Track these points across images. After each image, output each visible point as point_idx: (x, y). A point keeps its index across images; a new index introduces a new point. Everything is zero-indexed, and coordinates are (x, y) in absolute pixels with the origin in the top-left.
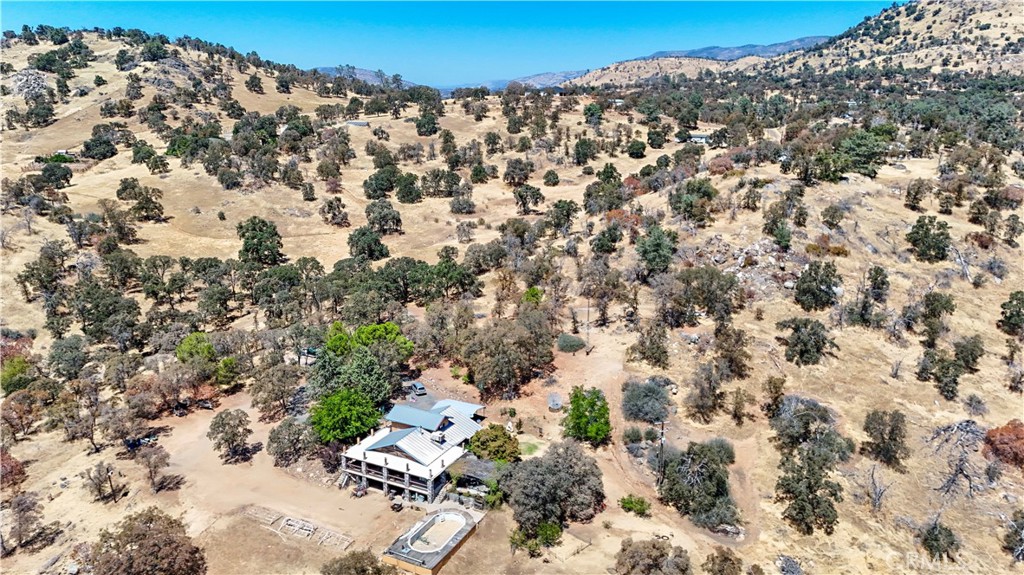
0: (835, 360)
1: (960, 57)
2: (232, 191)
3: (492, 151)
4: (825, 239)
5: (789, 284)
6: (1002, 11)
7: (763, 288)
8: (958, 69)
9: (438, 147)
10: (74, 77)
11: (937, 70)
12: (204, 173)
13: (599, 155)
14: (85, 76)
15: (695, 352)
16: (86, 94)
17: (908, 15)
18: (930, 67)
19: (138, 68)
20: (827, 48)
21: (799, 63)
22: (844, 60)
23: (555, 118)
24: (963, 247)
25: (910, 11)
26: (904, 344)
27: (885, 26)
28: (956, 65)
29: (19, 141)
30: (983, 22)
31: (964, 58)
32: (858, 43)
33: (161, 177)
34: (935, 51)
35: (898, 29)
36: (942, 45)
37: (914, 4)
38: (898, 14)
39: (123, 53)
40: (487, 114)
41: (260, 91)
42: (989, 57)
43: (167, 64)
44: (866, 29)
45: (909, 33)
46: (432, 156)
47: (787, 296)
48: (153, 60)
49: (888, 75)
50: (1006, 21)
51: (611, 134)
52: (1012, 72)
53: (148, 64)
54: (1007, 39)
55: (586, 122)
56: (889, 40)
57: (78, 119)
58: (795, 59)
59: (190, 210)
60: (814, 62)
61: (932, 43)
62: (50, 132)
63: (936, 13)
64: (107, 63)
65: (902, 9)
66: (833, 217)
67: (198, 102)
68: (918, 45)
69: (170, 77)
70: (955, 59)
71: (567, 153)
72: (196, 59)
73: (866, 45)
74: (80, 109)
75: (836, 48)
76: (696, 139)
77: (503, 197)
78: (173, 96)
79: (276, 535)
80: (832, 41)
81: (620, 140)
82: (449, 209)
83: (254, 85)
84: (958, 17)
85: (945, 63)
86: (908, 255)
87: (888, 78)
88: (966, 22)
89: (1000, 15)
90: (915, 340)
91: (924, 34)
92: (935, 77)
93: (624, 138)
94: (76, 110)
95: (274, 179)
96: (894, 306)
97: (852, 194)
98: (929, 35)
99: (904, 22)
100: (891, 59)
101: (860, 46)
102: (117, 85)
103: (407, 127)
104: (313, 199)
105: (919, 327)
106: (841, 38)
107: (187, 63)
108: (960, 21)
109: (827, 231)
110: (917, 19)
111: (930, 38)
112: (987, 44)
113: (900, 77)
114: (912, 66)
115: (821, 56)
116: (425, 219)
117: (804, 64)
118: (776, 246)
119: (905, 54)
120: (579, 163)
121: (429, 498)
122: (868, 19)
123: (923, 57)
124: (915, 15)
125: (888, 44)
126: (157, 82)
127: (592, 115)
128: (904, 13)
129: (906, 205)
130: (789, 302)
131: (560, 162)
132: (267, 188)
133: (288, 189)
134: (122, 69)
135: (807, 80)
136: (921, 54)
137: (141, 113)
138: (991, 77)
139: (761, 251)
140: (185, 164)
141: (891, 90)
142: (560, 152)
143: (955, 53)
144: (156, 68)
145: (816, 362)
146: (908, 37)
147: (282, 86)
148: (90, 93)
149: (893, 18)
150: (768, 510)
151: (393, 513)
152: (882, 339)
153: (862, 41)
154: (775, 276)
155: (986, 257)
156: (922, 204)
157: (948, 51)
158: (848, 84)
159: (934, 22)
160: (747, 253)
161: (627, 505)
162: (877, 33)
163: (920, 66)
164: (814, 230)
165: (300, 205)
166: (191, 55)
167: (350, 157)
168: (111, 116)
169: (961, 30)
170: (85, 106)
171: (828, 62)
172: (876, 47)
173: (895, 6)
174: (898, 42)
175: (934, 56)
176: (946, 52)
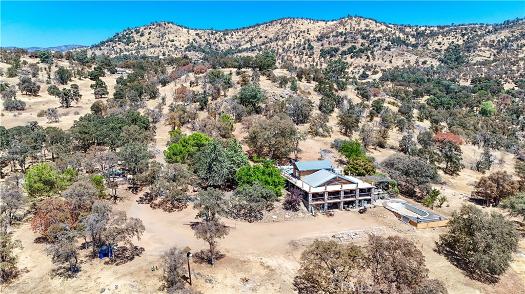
1: (169, 53)
11: (162, 57)
13: (72, 79)
17: (137, 34)
18: (159, 56)
20: (103, 46)
22: (113, 52)
25: (137, 32)
27: (127, 38)
28: (169, 55)
30: (171, 39)
31: (171, 53)
32: (117, 44)
34: (157, 50)
35: (134, 39)
36: (158, 47)
37: (138, 29)
38: (132, 32)
42: (180, 53)
44: (119, 38)
45: (140, 42)
49: (143, 58)
50: (180, 38)
54: (183, 46)
55: (42, 62)
56: (131, 44)
60: (98, 53)
61: (153, 46)
63: (149, 33)
65: (133, 30)
68: (146, 47)
70: (167, 53)
71: (50, 78)
73: (122, 46)
75: (107, 46)
76: (120, 73)
77: (32, 102)
80: (103, 43)
84: (160, 36)
85: (164, 55)
88: (164, 38)
89: (176, 36)
91: (146, 43)
98: (149, 43)
99: (136, 37)
100: (139, 52)
101: (119, 46)
106: (107, 42)
108: (161, 38)
110: (142, 35)
111: (150, 44)
112: (177, 47)
114: (151, 55)
115: (101, 50)
117: (93, 54)
119: (144, 50)
122: (118, 34)
123: (153, 52)
124: (140, 33)
125: (131, 46)
128: (134, 32)
136: (151, 50)
142: (43, 77)
143: (167, 51)
146: (140, 43)
149: (130, 34)
151: (364, 215)
153: (119, 44)
159: (150, 37)
162: (125, 41)
163: (154, 55)
169: (163, 41)
171: (105, 53)
172: (127, 47)
173: (129, 29)
174: (136, 45)
175: (158, 51)
176: (162, 50)
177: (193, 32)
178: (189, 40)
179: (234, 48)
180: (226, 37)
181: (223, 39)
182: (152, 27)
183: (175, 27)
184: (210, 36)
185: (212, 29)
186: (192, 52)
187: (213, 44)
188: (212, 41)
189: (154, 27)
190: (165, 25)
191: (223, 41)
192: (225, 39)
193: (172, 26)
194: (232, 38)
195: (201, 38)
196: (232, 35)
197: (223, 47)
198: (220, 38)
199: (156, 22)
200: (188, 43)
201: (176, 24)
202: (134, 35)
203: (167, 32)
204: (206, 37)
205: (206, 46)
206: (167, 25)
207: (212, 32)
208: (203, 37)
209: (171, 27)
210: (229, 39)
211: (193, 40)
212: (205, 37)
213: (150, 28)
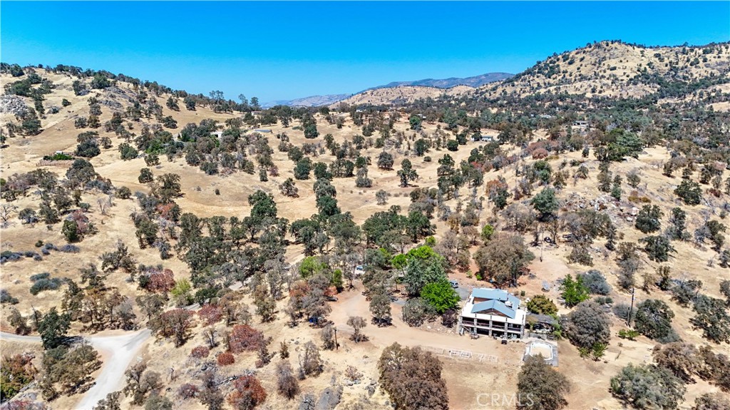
0: (674, 259)
1: (602, 88)
2: (214, 176)
3: (359, 148)
4: (634, 193)
5: (629, 218)
6: (622, 59)
7: (615, 221)
8: (603, 94)
9: (324, 145)
10: (44, 100)
11: (589, 95)
12: (186, 164)
13: (429, 149)
14: (52, 99)
15: (603, 257)
16: (57, 112)
17: (564, 61)
18: (585, 94)
19: (90, 93)
20: (517, 81)
21: (500, 90)
22: (528, 88)
23: (391, 126)
24: (706, 197)
25: (565, 58)
26: (705, 250)
27: (551, 68)
28: (600, 92)
29: (21, 145)
30: (612, 66)
31: (605, 88)
32: (535, 78)
33: (157, 168)
34: (586, 83)
35: (559, 69)
36: (589, 79)
37: (567, 54)
38: (558, 60)
39: (76, 83)
40: (345, 124)
41: (177, 109)
42: (619, 87)
43: (112, 90)
44: (540, 69)
45: (566, 72)
46: (322, 151)
47: (631, 226)
48: (100, 88)
49: (562, 98)
50: (626, 64)
51: (431, 136)
52: (635, 96)
53: (98, 91)
54: (628, 76)
55: (412, 128)
56: (554, 76)
57: (59, 129)
58: (497, 87)
59: (193, 189)
60: (509, 90)
61: (582, 78)
62: (43, 138)
63: (582, 59)
64: (64, 90)
65: (560, 57)
66: (633, 181)
67: (141, 117)
68: (574, 80)
69: (116, 100)
70: (599, 89)
71: (409, 149)
72: (126, 87)
73: (541, 79)
74: (57, 122)
75: (522, 81)
76: (485, 139)
77: (382, 177)
78: (125, 113)
79: (450, 359)
80: (518, 77)
81: (439, 140)
82: (355, 184)
83: (172, 105)
84: (596, 62)
85: (593, 91)
86: (678, 201)
87: (561, 100)
88: (601, 65)
89: (621, 61)
90: (708, 247)
91: (575, 73)
92: (590, 100)
93: (442, 139)
94: (54, 123)
95: (237, 168)
96: (690, 229)
97: (633, 168)
98: (579, 73)
99: (562, 65)
100: (560, 88)
101: (537, 80)
102: (81, 105)
103: (296, 133)
104: (266, 180)
105: (706, 240)
106: (524, 74)
107: (124, 90)
108: (597, 65)
109: (633, 189)
110: (571, 63)
111: (580, 75)
112: (617, 79)
113: (569, 100)
114: (574, 93)
115: (513, 86)
116: (343, 191)
117: (503, 91)
118: (613, 198)
119: (568, 85)
120: (419, 155)
121: (521, 336)
122: (539, 63)
123: (579, 87)
124: (570, 60)
125: (554, 79)
126: (108, 103)
127: (416, 124)
128: (561, 59)
129: (664, 174)
130: (633, 229)
131: (407, 154)
132: (234, 173)
133: (246, 174)
134: (79, 94)
135: (511, 101)
136: (578, 85)
137: (107, 125)
138: (624, 100)
139: (606, 201)
140: (170, 159)
141: (566, 108)
142: (404, 147)
143: (599, 85)
144: (104, 93)
145: (666, 260)
146: (566, 74)
147: (191, 106)
148: (60, 111)
149: (555, 62)
150: (692, 334)
151: (504, 345)
152: (692, 247)
153: (538, 77)
154: (619, 215)
155: (721, 202)
156: (673, 174)
157: (594, 84)
158: (538, 104)
159: (581, 65)
160: (598, 202)
161: (622, 336)
162: (546, 72)
163: (578, 93)
164: (626, 189)
166: (123, 85)
168: (84, 127)
169: (599, 70)
170: (60, 120)
171: (518, 90)
172: (547, 81)
173: (555, 55)
174: (560, 77)
175: (586, 87)
176: (593, 84)
177: (650, 53)
178: (640, 65)
179: (719, 74)
180: (708, 56)
181: (701, 60)
182: (588, 49)
183: (622, 48)
184: (680, 56)
185: (685, 45)
186: (640, 84)
187: (682, 69)
188: (681, 64)
189: (590, 49)
190: (607, 45)
191: (701, 64)
192: (705, 60)
193: (618, 47)
194: (719, 57)
195: (662, 60)
196: (720, 52)
197: (698, 73)
198: (696, 59)
199: (595, 42)
200: (639, 71)
201: (624, 43)
202: (561, 63)
203: (608, 55)
204: (672, 59)
205: (668, 73)
206: (610, 45)
207: (684, 49)
208: (666, 59)
209: (616, 48)
210: (713, 59)
211: (648, 65)
212: (670, 59)
213: (584, 52)
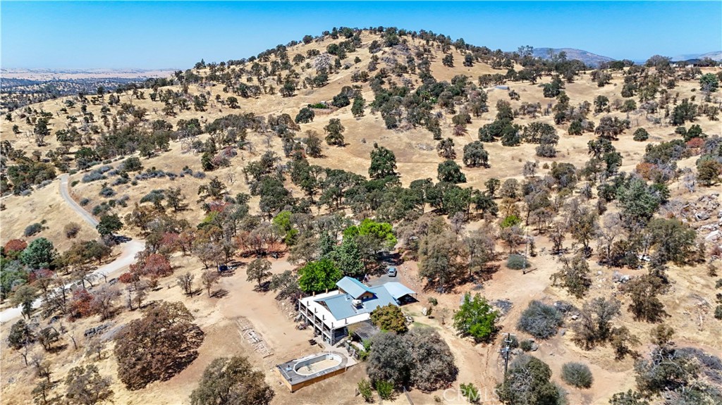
2: (391, 130)
9: (553, 106)
10: (346, 58)
12: (380, 118)
14: (351, 57)
15: (616, 290)
16: (349, 68)
19: (380, 51)
23: (671, 85)
29: (306, 95)
33: (356, 120)
39: (376, 42)
40: (610, 81)
41: (451, 65)
43: (397, 49)
46: (547, 112)
48: (391, 46)
53: (387, 49)
55: (700, 89)
57: (339, 83)
59: (361, 140)
62: (323, 90)
64: (365, 49)
67: (407, 73)
69: (396, 57)
71: (667, 115)
72: (417, 45)
74: (342, 77)
78: (393, 69)
79: (239, 338)
82: (536, 153)
83: (448, 61)
94: (340, 77)
95: (420, 124)
102: (366, 62)
104: (440, 139)
107: (410, 47)
116: (513, 158)
120: (675, 124)
126: (388, 60)
127: (707, 83)
131: (657, 122)
132: (413, 130)
133: (427, 131)
134: (372, 53)
137: (372, 80)
140: (373, 112)
142: (660, 113)
144: (390, 51)
147: (467, 61)
148: (351, 68)
151: (310, 345)
165: (429, 142)
166: (415, 42)
167: (483, 111)
168: (357, 82)
170: (345, 75)
